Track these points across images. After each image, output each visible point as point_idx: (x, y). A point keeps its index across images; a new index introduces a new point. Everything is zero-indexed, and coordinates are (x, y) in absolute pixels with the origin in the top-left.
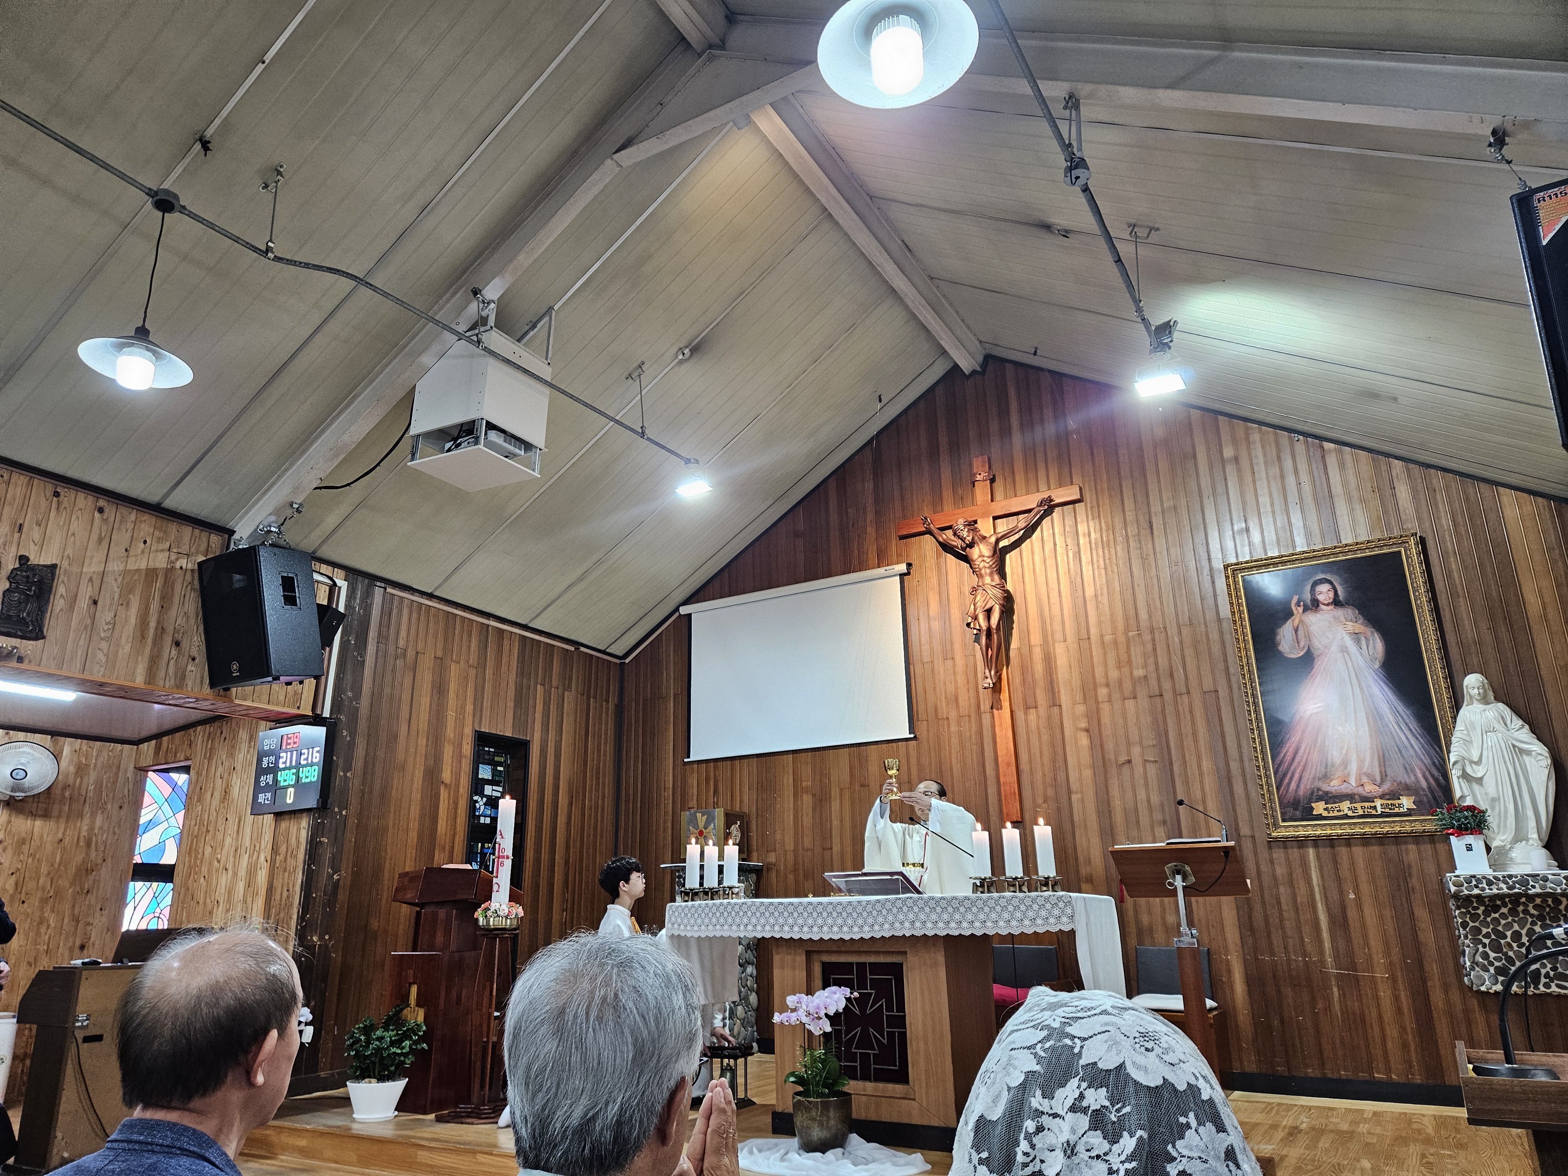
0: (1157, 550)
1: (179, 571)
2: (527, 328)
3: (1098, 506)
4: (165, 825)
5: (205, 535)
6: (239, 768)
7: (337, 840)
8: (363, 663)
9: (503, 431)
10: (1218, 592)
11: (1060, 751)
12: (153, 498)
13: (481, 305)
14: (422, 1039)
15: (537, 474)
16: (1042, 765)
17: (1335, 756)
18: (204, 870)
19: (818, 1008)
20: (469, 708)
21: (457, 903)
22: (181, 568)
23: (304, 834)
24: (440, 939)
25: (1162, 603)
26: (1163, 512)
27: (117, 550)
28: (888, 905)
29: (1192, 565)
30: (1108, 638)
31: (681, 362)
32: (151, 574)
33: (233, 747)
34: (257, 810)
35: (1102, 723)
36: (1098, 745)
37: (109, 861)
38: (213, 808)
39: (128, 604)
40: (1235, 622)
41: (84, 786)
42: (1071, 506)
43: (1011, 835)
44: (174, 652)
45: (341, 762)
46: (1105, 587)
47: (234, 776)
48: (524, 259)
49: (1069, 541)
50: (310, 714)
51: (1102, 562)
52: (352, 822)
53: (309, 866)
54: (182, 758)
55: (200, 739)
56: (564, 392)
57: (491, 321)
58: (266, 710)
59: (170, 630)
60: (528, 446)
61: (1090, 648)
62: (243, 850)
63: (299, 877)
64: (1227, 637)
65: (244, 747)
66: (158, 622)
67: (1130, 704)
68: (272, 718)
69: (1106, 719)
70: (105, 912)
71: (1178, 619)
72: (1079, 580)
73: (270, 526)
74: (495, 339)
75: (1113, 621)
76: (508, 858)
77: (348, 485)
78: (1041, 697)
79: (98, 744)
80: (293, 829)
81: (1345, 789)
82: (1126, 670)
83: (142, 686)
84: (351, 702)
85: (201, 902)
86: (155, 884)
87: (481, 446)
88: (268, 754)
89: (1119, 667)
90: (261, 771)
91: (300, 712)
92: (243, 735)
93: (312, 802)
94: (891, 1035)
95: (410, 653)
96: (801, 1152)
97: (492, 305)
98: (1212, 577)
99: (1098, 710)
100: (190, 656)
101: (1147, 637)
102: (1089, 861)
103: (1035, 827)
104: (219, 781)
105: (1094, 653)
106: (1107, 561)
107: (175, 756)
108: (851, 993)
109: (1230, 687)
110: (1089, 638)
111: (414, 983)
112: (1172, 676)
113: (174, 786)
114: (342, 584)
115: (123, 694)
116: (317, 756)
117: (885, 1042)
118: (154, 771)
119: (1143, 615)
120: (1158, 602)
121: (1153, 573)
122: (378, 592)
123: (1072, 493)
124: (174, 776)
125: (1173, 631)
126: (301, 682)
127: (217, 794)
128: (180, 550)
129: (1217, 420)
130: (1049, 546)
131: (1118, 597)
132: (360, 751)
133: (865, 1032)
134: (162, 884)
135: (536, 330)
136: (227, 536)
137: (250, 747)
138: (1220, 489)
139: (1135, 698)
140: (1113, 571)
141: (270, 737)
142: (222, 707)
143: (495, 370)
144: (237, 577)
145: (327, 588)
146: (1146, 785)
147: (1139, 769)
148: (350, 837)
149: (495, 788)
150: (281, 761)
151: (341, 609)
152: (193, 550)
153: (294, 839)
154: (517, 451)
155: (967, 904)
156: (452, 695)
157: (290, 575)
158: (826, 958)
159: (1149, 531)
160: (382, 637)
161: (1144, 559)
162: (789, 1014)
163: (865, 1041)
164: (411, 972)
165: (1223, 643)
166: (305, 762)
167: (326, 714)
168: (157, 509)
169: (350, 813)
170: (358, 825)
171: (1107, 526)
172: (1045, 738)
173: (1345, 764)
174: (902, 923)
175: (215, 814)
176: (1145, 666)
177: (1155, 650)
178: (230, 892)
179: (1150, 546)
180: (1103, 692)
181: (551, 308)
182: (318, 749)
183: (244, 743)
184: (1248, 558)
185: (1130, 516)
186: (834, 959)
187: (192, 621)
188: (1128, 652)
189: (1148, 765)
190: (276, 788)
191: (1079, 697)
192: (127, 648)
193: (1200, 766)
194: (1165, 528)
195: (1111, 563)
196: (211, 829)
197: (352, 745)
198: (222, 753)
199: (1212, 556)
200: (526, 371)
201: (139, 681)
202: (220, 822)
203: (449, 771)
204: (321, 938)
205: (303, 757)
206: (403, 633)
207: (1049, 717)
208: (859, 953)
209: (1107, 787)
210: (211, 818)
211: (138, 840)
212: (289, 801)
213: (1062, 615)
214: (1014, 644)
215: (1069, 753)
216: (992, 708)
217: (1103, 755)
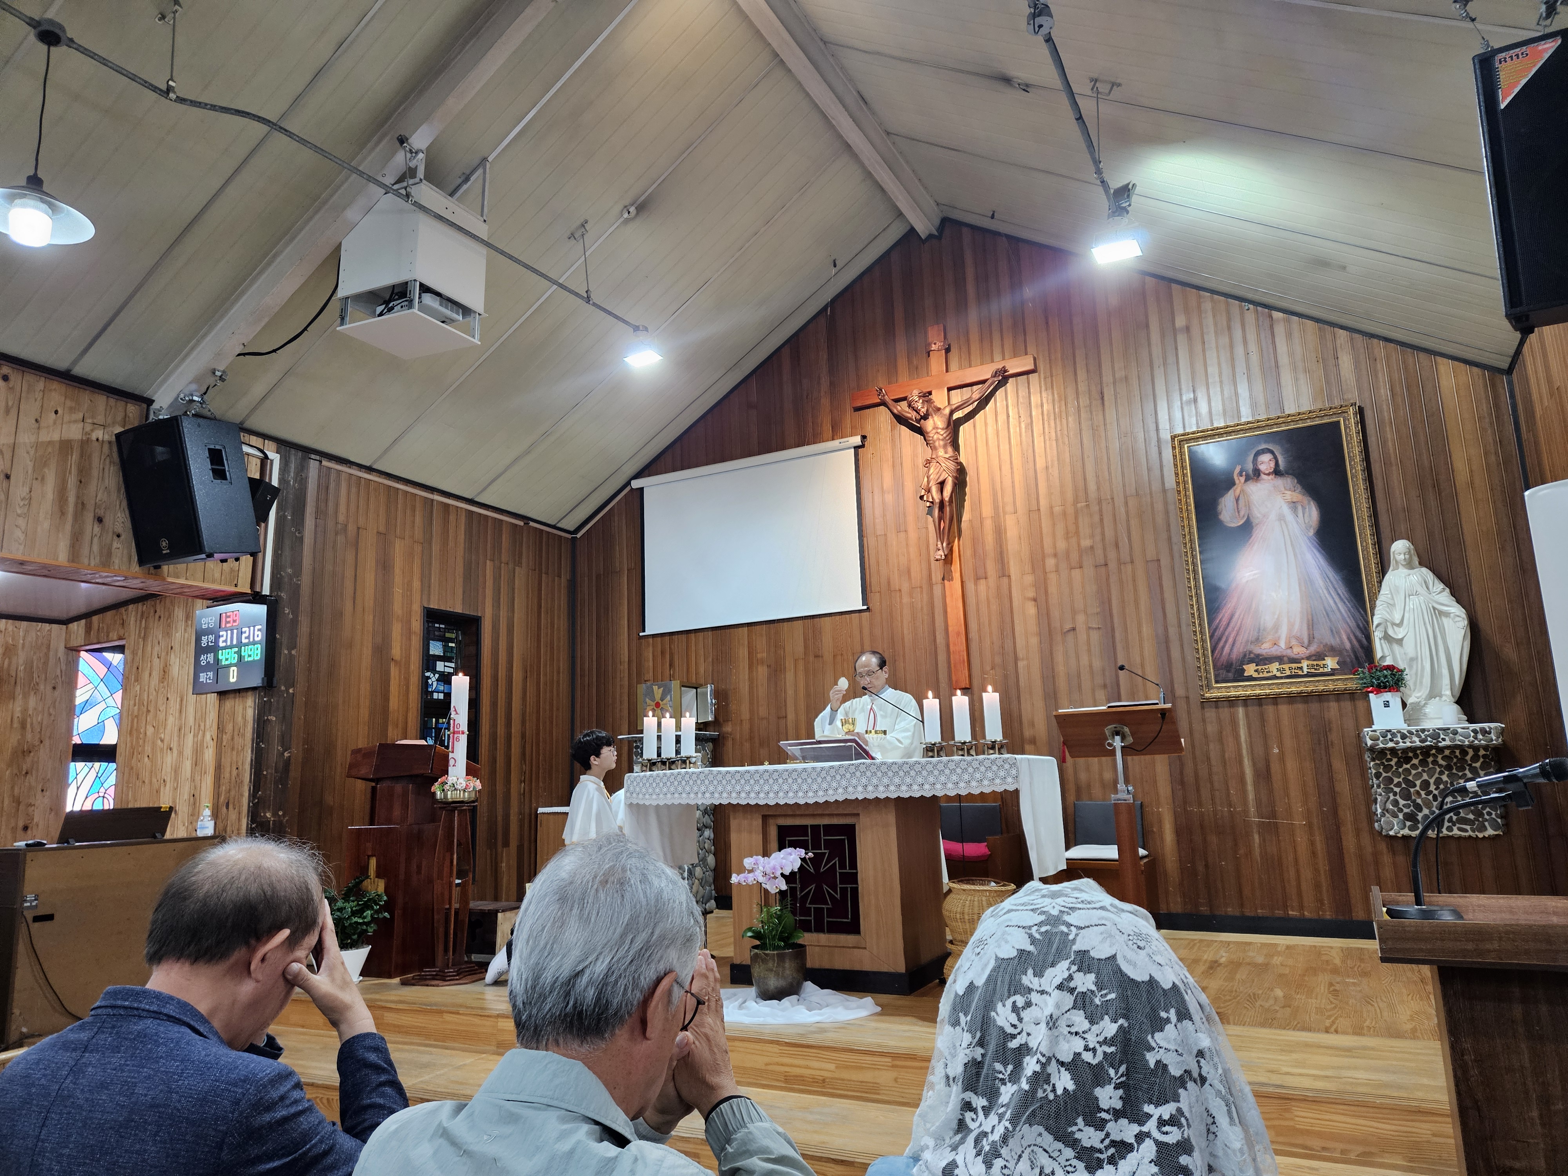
0: (1108, 421)
1: (96, 444)
2: (460, 181)
3: (1052, 376)
4: (102, 705)
5: (121, 404)
6: (176, 647)
7: (286, 719)
8: (301, 540)
9: (438, 294)
10: (1165, 462)
11: (1008, 619)
12: (62, 364)
13: (409, 155)
14: (384, 908)
15: (476, 341)
16: (991, 633)
17: (1268, 620)
18: (148, 749)
19: (774, 868)
20: (416, 584)
21: (412, 778)
22: (97, 440)
23: (250, 713)
24: (397, 812)
25: (1110, 474)
26: (1114, 383)
27: (27, 421)
28: (842, 771)
29: (1141, 436)
30: (1057, 509)
31: (627, 221)
32: (65, 446)
33: (169, 626)
34: (198, 689)
35: (1049, 592)
36: (1044, 614)
37: (47, 742)
38: (152, 687)
39: (43, 479)
40: (1179, 492)
41: (13, 667)
42: (1025, 377)
43: (960, 702)
44: (97, 529)
45: (285, 641)
46: (1055, 459)
47: (173, 656)
48: (454, 104)
49: (1022, 412)
50: (249, 591)
51: (1053, 434)
52: (300, 700)
53: (258, 744)
54: (115, 638)
55: (133, 619)
56: (503, 253)
57: (421, 173)
58: (201, 588)
59: (90, 506)
60: (466, 311)
61: (1040, 519)
62: (187, 729)
63: (248, 756)
64: (1171, 508)
65: (181, 625)
66: (78, 497)
67: (1076, 573)
68: (209, 596)
69: (1053, 589)
70: (48, 794)
71: (1125, 491)
72: (1030, 451)
73: (192, 395)
74: (426, 193)
75: (1062, 493)
76: (463, 733)
77: (274, 351)
78: (991, 568)
79: (25, 624)
80: (239, 709)
81: (1275, 651)
82: (1074, 541)
83: (66, 564)
84: (291, 579)
85: (146, 781)
86: (97, 765)
87: (415, 310)
88: (208, 632)
89: (1067, 537)
90: (200, 650)
91: (239, 589)
92: (179, 613)
93: (256, 680)
94: (844, 891)
95: (351, 528)
96: (759, 1000)
97: (421, 156)
98: (1159, 447)
99: (1045, 580)
100: (114, 533)
101: (1095, 508)
102: (1032, 724)
103: (984, 694)
104: (156, 661)
105: (1043, 525)
106: (1059, 432)
107: (108, 636)
108: (806, 854)
109: (1172, 558)
110: (1039, 510)
111: (373, 856)
112: (1117, 545)
113: (109, 666)
114: (275, 457)
115: (46, 572)
116: (258, 634)
117: (838, 897)
118: (87, 651)
119: (1092, 487)
120: (1106, 473)
121: (1103, 445)
122: (313, 466)
123: (1026, 364)
124: (108, 655)
125: (1119, 501)
126: (237, 559)
127: (155, 674)
128: (95, 421)
129: (1170, 288)
130: (1002, 418)
131: (1068, 469)
132: (304, 628)
133: (819, 889)
134: (104, 764)
135: (469, 183)
136: (145, 406)
137: (187, 626)
138: (1171, 359)
139: (1081, 567)
140: (1064, 443)
141: (207, 616)
142: (153, 585)
143: (426, 227)
144: (159, 449)
145: (259, 462)
146: (1089, 651)
147: (1082, 636)
148: (299, 715)
149: (446, 664)
150: (221, 639)
151: (275, 482)
152: (109, 420)
153: (240, 719)
154: (454, 316)
155: (918, 768)
156: (397, 571)
157: (218, 447)
158: (783, 822)
159: (1100, 402)
160: (320, 513)
161: (1094, 429)
162: (746, 874)
163: (819, 897)
164: (369, 845)
165: (1167, 512)
166: (247, 641)
167: (266, 591)
168: (66, 377)
169: (298, 690)
170: (306, 703)
171: (1060, 397)
172: (994, 607)
173: (1276, 628)
174: (855, 787)
175: (154, 693)
176: (1092, 536)
177: (1101, 520)
178: (176, 771)
179: (1101, 417)
180: (1050, 562)
181: (485, 159)
182: (260, 627)
183: (180, 623)
184: (1194, 429)
185: (1082, 387)
186: (789, 822)
187: (114, 496)
188: (1076, 523)
189: (1091, 632)
190: (218, 668)
191: (1028, 568)
192: (46, 525)
193: (1140, 632)
194: (1116, 398)
195: (1062, 434)
196: (152, 709)
197: (295, 622)
198: (157, 632)
199: (1161, 427)
200: (460, 229)
201: (62, 558)
202: (160, 702)
203: (398, 648)
204: (275, 814)
205: (244, 636)
206: (342, 508)
207: (998, 588)
208: (814, 816)
209: (1051, 654)
210: (151, 697)
211: (76, 720)
212: (233, 679)
213: (1013, 486)
214: (966, 517)
215: (1016, 622)
216: (943, 579)
217: (1049, 625)
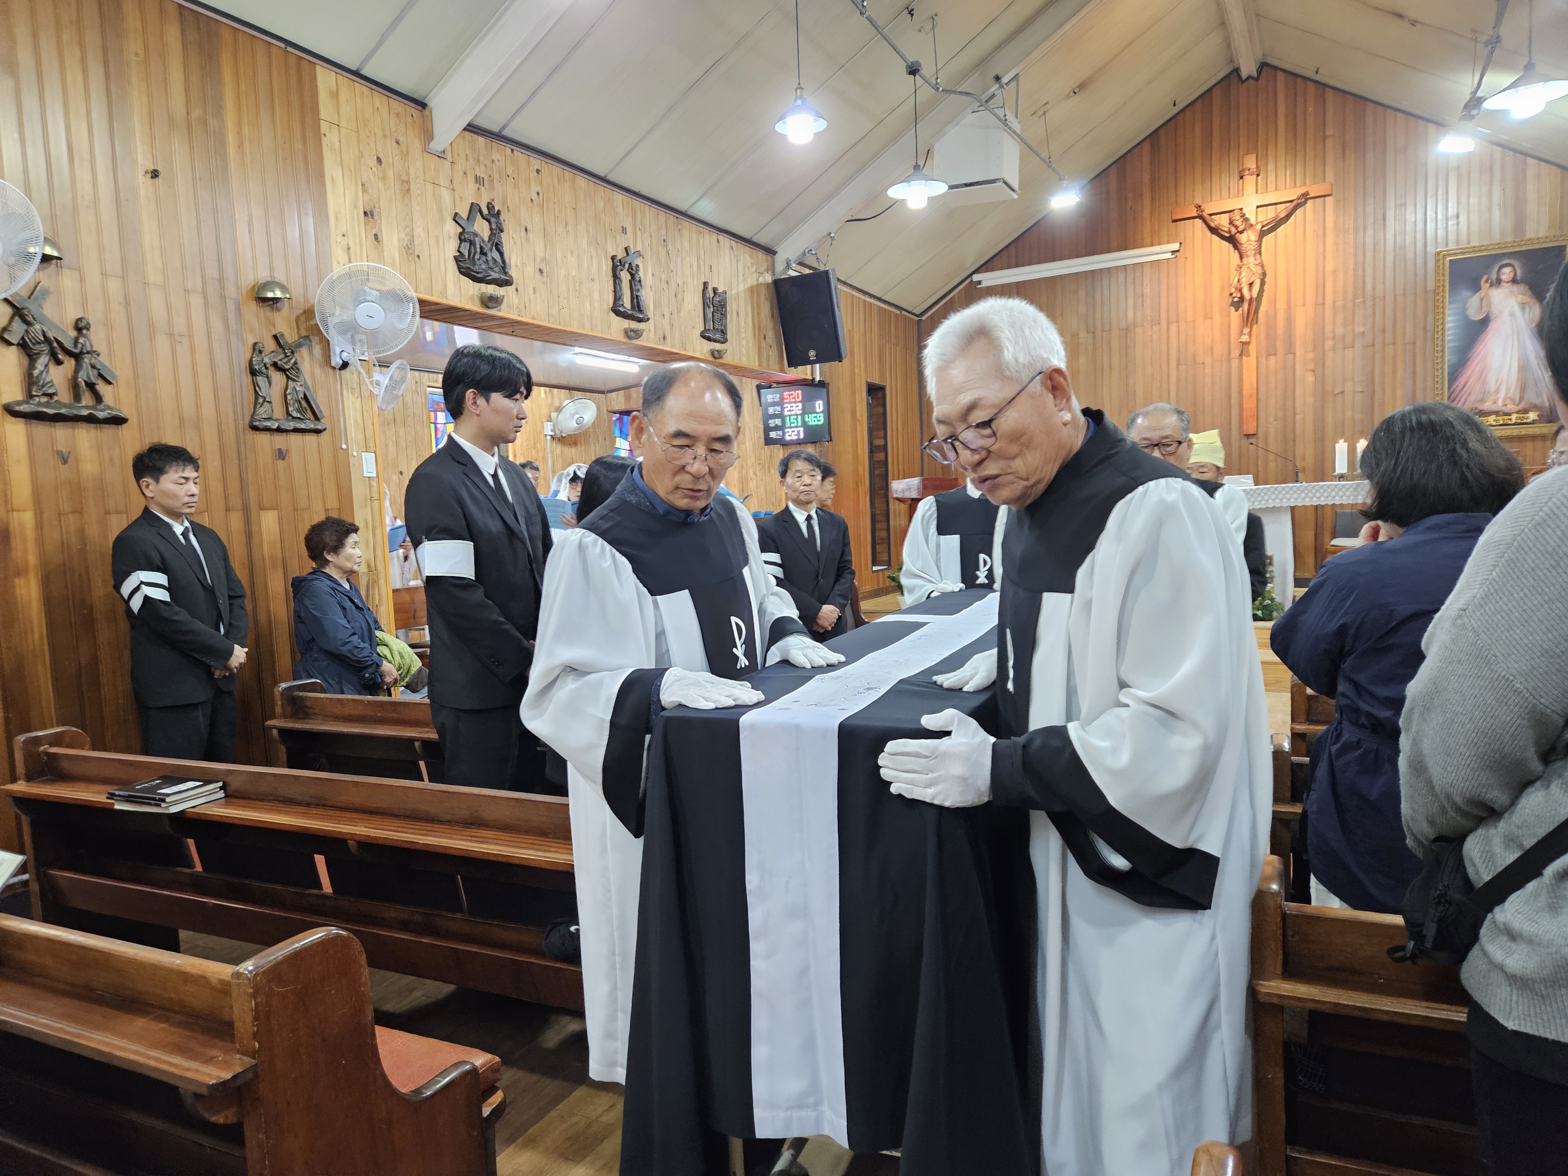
0: (1387, 237)
1: (763, 286)
3: (1343, 201)
10: (1428, 271)
11: (1290, 384)
13: (998, 88)
16: (1276, 395)
17: (1492, 385)
25: (1384, 279)
26: (1395, 207)
29: (1412, 250)
30: (1339, 304)
35: (1326, 365)
36: (1320, 382)
39: (748, 313)
40: (1438, 293)
42: (1323, 199)
49: (1317, 227)
50: (810, 378)
59: (762, 330)
61: (1324, 311)
64: (1430, 304)
67: (1349, 351)
69: (1329, 362)
71: (1392, 291)
73: (812, 250)
75: (1345, 291)
77: (870, 218)
78: (1281, 347)
81: (1494, 408)
82: (1349, 328)
88: (773, 404)
89: (1345, 325)
90: (768, 417)
98: (1425, 260)
99: (1324, 357)
101: (1369, 303)
102: (1304, 459)
105: (1327, 315)
109: (1425, 340)
110: (1324, 304)
112: (1384, 330)
119: (1369, 287)
120: (1381, 278)
121: (1382, 255)
123: (1323, 189)
125: (1389, 298)
130: (1300, 231)
131: (1351, 273)
136: (774, 256)
138: (1443, 191)
139: (1353, 347)
146: (1352, 407)
147: (1347, 397)
159: (1381, 223)
165: (1425, 308)
167: (818, 377)
172: (1279, 376)
173: (1497, 391)
176: (1365, 324)
177: (1374, 313)
179: (1382, 234)
180: (1329, 343)
181: (1018, 74)
184: (1455, 246)
185: (1369, 209)
188: (1353, 314)
189: (1355, 394)
191: (1310, 348)
193: (1394, 394)
194: (1395, 220)
199: (1428, 244)
207: (1285, 362)
209: (1323, 409)
213: (1305, 285)
214: (1263, 308)
215: (1297, 387)
216: (1241, 355)
217: (1323, 388)
